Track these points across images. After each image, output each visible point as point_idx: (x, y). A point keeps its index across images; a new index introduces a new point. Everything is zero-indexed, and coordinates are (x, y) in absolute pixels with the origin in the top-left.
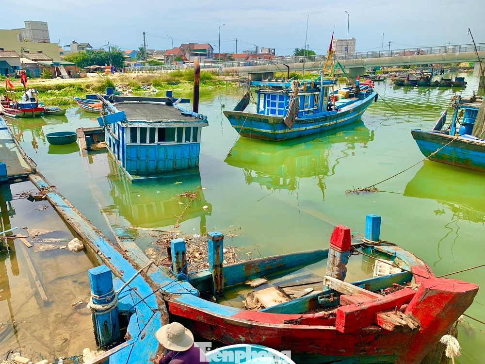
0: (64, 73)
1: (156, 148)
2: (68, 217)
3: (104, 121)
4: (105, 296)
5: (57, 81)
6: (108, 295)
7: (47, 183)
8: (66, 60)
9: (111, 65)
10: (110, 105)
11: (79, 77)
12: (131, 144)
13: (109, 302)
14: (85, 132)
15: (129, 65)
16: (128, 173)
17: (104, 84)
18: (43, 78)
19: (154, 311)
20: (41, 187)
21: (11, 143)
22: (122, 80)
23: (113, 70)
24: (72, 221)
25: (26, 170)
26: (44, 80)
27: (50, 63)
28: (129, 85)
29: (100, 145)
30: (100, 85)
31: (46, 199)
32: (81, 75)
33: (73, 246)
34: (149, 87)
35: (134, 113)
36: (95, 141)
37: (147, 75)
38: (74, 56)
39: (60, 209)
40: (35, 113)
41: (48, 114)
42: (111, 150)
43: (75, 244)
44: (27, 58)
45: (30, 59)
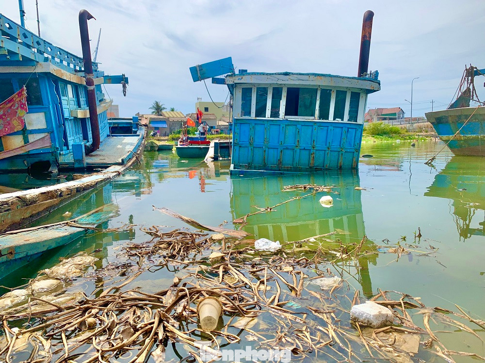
1: (282, 125)
12: (242, 118)
44: (224, 121)
45: (225, 122)
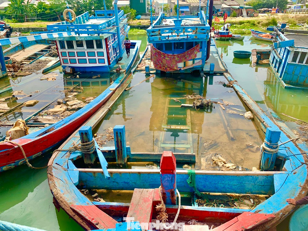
0: (245, 13)
2: (245, 100)
3: (278, 45)
4: (273, 145)
5: (240, 19)
6: (275, 145)
7: (233, 79)
8: (247, 5)
9: (277, 8)
10: (282, 35)
11: (253, 16)
12: (291, 63)
13: (274, 148)
14: (257, 52)
15: (290, 7)
16: (283, 82)
17: (270, 21)
18: (231, 17)
19: (303, 164)
20: (230, 80)
21: (216, 53)
22: (283, 19)
23: (278, 11)
24: (248, 102)
25: (222, 70)
26: (232, 18)
27: (238, 7)
28: (288, 22)
29: (265, 61)
30: (267, 22)
31: (232, 87)
32: (255, 15)
33: (248, 116)
34: (303, 24)
35: (299, 42)
36: (261, 59)
37: (303, 15)
38: (253, 2)
39: (240, 94)
40: (227, 38)
41: (233, 39)
42: (272, 66)
43: (248, 114)
44: (225, 4)
45: (227, 5)
